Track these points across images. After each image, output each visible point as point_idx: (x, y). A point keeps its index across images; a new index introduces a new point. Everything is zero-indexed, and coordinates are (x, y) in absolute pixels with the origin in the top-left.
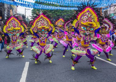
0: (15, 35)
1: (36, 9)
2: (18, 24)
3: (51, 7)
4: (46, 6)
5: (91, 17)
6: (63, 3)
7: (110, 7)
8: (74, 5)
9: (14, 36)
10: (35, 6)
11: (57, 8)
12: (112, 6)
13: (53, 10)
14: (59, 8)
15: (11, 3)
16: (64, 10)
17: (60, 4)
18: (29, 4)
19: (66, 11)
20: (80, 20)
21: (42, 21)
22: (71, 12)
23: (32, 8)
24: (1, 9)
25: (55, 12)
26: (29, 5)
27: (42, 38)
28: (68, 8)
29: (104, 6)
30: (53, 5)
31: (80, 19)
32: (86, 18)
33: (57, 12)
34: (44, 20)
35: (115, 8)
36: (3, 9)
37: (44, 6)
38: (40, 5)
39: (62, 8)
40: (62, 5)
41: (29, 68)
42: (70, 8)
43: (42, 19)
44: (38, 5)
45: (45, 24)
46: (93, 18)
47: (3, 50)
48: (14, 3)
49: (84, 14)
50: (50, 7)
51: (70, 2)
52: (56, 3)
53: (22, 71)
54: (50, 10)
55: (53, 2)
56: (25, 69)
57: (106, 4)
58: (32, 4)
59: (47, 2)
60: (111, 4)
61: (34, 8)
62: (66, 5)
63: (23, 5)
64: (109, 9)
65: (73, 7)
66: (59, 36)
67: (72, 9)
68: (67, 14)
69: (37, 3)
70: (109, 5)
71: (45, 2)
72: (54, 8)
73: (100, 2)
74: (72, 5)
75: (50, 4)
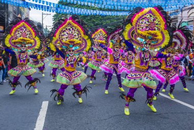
0: (24, 52)
1: (60, 13)
2: (31, 34)
3: (86, 10)
4: (76, 9)
5: (155, 22)
6: (104, 4)
7: (182, 11)
8: (122, 8)
9: (23, 54)
10: (59, 9)
11: (95, 12)
12: (185, 10)
13: (88, 15)
14: (98, 12)
15: (19, 4)
16: (106, 16)
17: (100, 6)
18: (48, 5)
19: (109, 18)
20: (136, 26)
21: (70, 30)
22: (117, 19)
23: (53, 12)
24: (3, 13)
25: (91, 19)
26: (48, 7)
27: (69, 58)
28: (113, 13)
29: (171, 9)
30: (88, 7)
31: (136, 24)
32: (145, 23)
33: (94, 18)
34: (73, 29)
35: (190, 13)
36: (6, 13)
37: (73, 8)
38: (66, 7)
39: (104, 12)
40: (103, 7)
41: (48, 111)
42: (116, 13)
43: (69, 27)
44: (63, 7)
45: (75, 36)
46: (157, 24)
47: (5, 81)
48: (24, 4)
49: (143, 16)
50: (83, 10)
51: (115, 3)
52: (93, 5)
54: (82, 15)
55: (88, 2)
56: (41, 113)
57: (175, 6)
58: (54, 6)
59: (79, 2)
60: (183, 6)
61: (57, 12)
62: (110, 7)
63: (39, 7)
64: (179, 15)
65: (121, 11)
66: (98, 58)
67: (120, 14)
68: (111, 22)
69: (63, 5)
70: (179, 8)
71: (75, 2)
72: (89, 12)
73: (166, 3)
74: (119, 7)
75: (84, 5)
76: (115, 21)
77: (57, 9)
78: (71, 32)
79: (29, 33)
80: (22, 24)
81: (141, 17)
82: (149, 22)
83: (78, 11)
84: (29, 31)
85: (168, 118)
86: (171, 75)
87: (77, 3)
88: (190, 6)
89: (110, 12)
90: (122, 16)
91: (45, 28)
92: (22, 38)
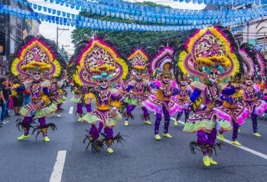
1: (81, 28)
3: (117, 24)
4: (104, 22)
5: (217, 43)
6: (143, 16)
7: (248, 25)
8: (168, 20)
10: (80, 22)
11: (130, 26)
12: (253, 23)
13: (121, 31)
14: (134, 26)
15: (25, 15)
16: (145, 32)
17: (136, 18)
18: (66, 17)
19: (149, 34)
22: (160, 37)
23: (72, 26)
24: (3, 28)
25: (124, 36)
26: (65, 19)
27: (102, 92)
28: (154, 27)
29: (234, 22)
30: (120, 20)
31: (193, 50)
32: (205, 46)
33: (128, 35)
34: (103, 50)
35: (259, 28)
36: (6, 28)
37: (100, 21)
38: (91, 20)
39: (142, 26)
40: (141, 19)
41: (65, 165)
42: (158, 27)
44: (87, 19)
46: (221, 46)
48: (32, 15)
50: (113, 23)
51: (158, 15)
52: (127, 16)
53: (50, 173)
54: (113, 31)
55: (121, 12)
56: (56, 167)
57: (239, 18)
58: (73, 18)
59: (108, 13)
60: (250, 18)
61: (77, 27)
62: (150, 20)
63: (53, 20)
64: (245, 30)
67: (164, 29)
68: (152, 39)
69: (86, 16)
70: (245, 20)
71: (103, 13)
72: (122, 26)
73: (227, 14)
74: (163, 20)
75: (115, 17)
76: (158, 39)
77: (77, 23)
78: (99, 56)
79: (44, 55)
80: (34, 43)
81: (197, 41)
82: (209, 44)
83: (106, 25)
84: (45, 52)
85: (234, 173)
86: (237, 112)
87: (105, 14)
88: (260, 19)
89: (151, 26)
90: (167, 31)
91: (61, 48)
92: (34, 62)
